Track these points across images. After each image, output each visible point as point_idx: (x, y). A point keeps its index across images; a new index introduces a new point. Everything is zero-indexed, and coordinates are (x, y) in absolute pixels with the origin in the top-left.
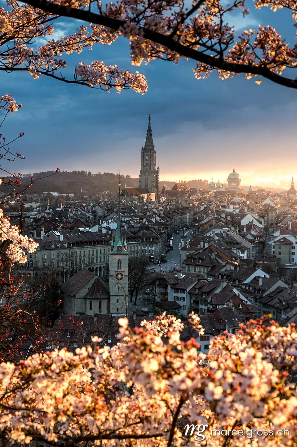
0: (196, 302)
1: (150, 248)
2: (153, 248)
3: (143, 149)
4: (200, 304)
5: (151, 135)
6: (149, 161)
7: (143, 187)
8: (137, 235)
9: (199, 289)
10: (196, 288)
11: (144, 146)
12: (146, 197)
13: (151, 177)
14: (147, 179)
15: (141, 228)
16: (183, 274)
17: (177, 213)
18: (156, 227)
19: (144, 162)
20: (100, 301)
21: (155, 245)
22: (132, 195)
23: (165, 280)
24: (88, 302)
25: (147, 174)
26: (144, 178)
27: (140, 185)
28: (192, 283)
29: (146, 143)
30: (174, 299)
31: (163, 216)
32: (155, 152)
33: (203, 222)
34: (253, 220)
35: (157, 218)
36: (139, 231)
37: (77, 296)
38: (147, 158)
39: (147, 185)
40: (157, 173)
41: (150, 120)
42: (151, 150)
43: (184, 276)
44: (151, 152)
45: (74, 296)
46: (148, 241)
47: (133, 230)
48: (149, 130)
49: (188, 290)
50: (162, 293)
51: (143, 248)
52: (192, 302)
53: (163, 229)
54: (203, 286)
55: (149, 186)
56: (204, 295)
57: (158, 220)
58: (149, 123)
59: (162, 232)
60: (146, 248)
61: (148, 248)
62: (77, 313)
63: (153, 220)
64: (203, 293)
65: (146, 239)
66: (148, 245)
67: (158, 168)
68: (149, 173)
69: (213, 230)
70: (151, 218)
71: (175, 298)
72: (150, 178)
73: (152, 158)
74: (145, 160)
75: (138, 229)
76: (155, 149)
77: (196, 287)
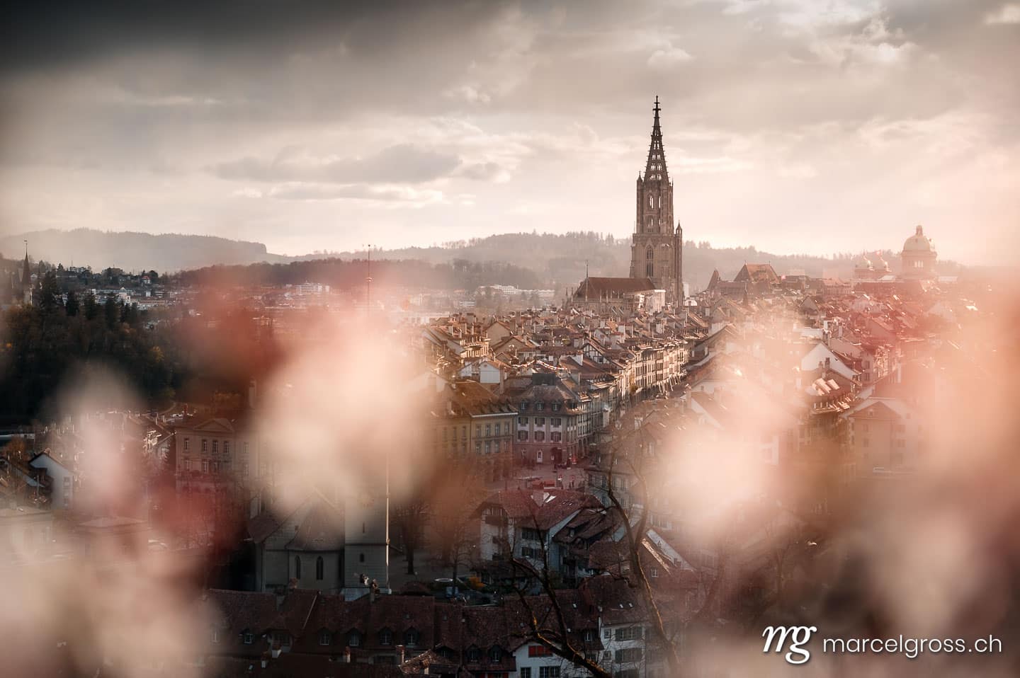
0: (571, 563)
1: (553, 429)
2: (560, 429)
3: (639, 181)
4: (577, 568)
5: (661, 146)
6: (656, 211)
7: (642, 274)
8: (522, 396)
9: (577, 530)
10: (570, 529)
11: (643, 175)
12: (642, 300)
13: (661, 252)
14: (650, 254)
15: (537, 379)
16: (551, 493)
17: (688, 340)
18: (578, 377)
19: (642, 213)
20: (320, 558)
21: (564, 421)
22: (604, 296)
23: (499, 507)
24: (292, 559)
25: (649, 243)
26: (643, 251)
27: (633, 270)
28: (565, 515)
29: (648, 167)
30: (523, 555)
31: (619, 348)
32: (671, 189)
33: (700, 364)
34: (828, 360)
35: (592, 354)
36: (529, 387)
37: (270, 544)
38: (652, 203)
39: (649, 270)
40: (677, 239)
41: (657, 110)
42: (659, 183)
43: (552, 498)
44: (659, 189)
45: (263, 543)
46: (549, 410)
47: (517, 384)
48: (657, 136)
49: (553, 532)
50: (495, 540)
51: (536, 428)
52: (562, 562)
53: (598, 379)
54: (587, 523)
55: (655, 271)
56: (585, 544)
57: (596, 359)
58: (657, 118)
59: (592, 388)
60: (543, 428)
61: (548, 428)
62: (268, 586)
63: (580, 359)
64: (583, 540)
65: (544, 406)
66: (548, 421)
67: (679, 228)
68: (655, 242)
69: (702, 385)
70: (575, 355)
71: (525, 551)
72: (657, 252)
73: (662, 202)
74: (646, 208)
75: (528, 381)
76: (670, 180)
77: (570, 525)
